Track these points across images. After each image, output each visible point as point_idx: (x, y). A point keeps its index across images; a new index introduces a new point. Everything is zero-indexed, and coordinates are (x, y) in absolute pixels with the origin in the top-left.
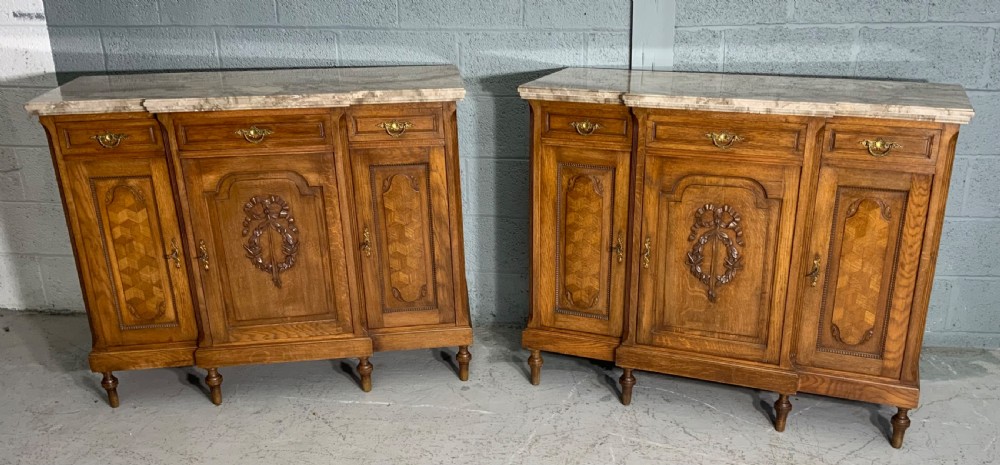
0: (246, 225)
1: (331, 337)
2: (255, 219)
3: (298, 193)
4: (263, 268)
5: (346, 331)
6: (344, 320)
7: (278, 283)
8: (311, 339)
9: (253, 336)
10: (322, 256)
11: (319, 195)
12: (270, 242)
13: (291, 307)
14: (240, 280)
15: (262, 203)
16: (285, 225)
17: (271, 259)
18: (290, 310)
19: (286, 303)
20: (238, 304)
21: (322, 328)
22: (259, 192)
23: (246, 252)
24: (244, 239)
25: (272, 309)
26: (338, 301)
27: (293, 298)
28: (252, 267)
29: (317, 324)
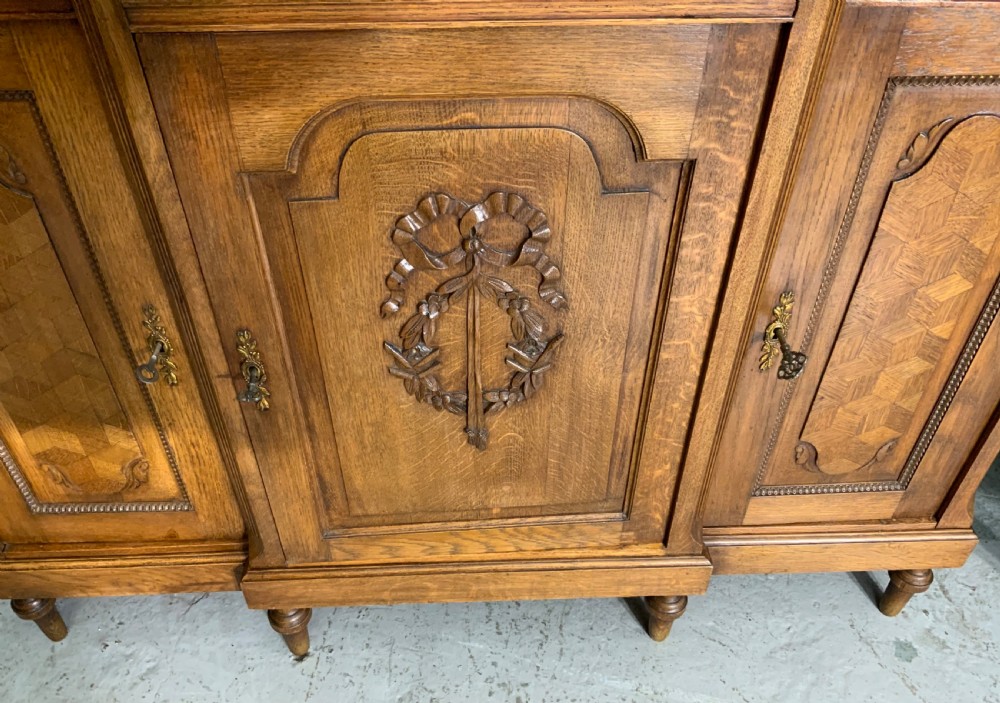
0: (397, 286)
1: (600, 553)
2: (426, 268)
3: (592, 182)
4: (438, 401)
5: (641, 540)
6: (645, 518)
7: (477, 441)
8: (549, 554)
9: (398, 549)
10: (625, 370)
11: (666, 188)
12: (470, 334)
13: (506, 489)
14: (368, 430)
15: (461, 216)
16: (528, 286)
17: (467, 378)
18: (504, 496)
19: (496, 480)
20: (358, 482)
21: (581, 533)
22: (452, 174)
23: (389, 362)
24: (387, 324)
25: (453, 492)
26: (640, 480)
27: (516, 467)
28: (407, 401)
29: (571, 525)
